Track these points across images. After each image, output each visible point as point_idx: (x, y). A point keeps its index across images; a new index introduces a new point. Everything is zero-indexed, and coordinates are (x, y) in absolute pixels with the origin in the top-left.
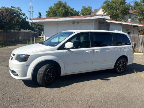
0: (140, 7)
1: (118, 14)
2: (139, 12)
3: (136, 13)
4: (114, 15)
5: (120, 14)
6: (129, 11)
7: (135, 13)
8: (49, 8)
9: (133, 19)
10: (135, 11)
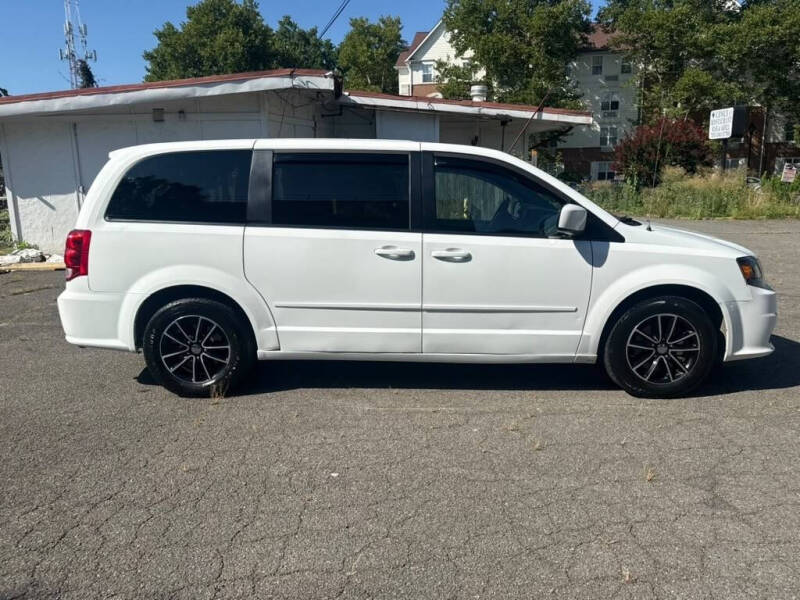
0: (638, 15)
3: (623, 46)
4: (503, 59)
5: (539, 54)
6: (591, 38)
7: (617, 45)
8: (160, 35)
9: (615, 78)
10: (617, 33)
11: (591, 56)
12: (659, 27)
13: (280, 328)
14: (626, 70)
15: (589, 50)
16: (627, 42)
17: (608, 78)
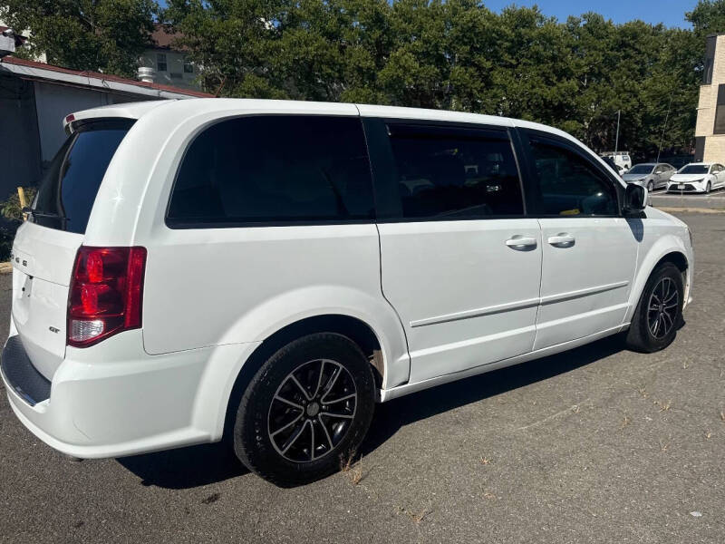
1: (100, 46)
2: (198, 44)
3: (185, 48)
4: (72, 45)
5: (109, 45)
7: (180, 45)
9: (180, 76)
10: (179, 35)
11: (155, 53)
12: (220, 34)
13: (414, 354)
14: (188, 70)
15: (153, 46)
16: (188, 44)
17: (172, 76)
